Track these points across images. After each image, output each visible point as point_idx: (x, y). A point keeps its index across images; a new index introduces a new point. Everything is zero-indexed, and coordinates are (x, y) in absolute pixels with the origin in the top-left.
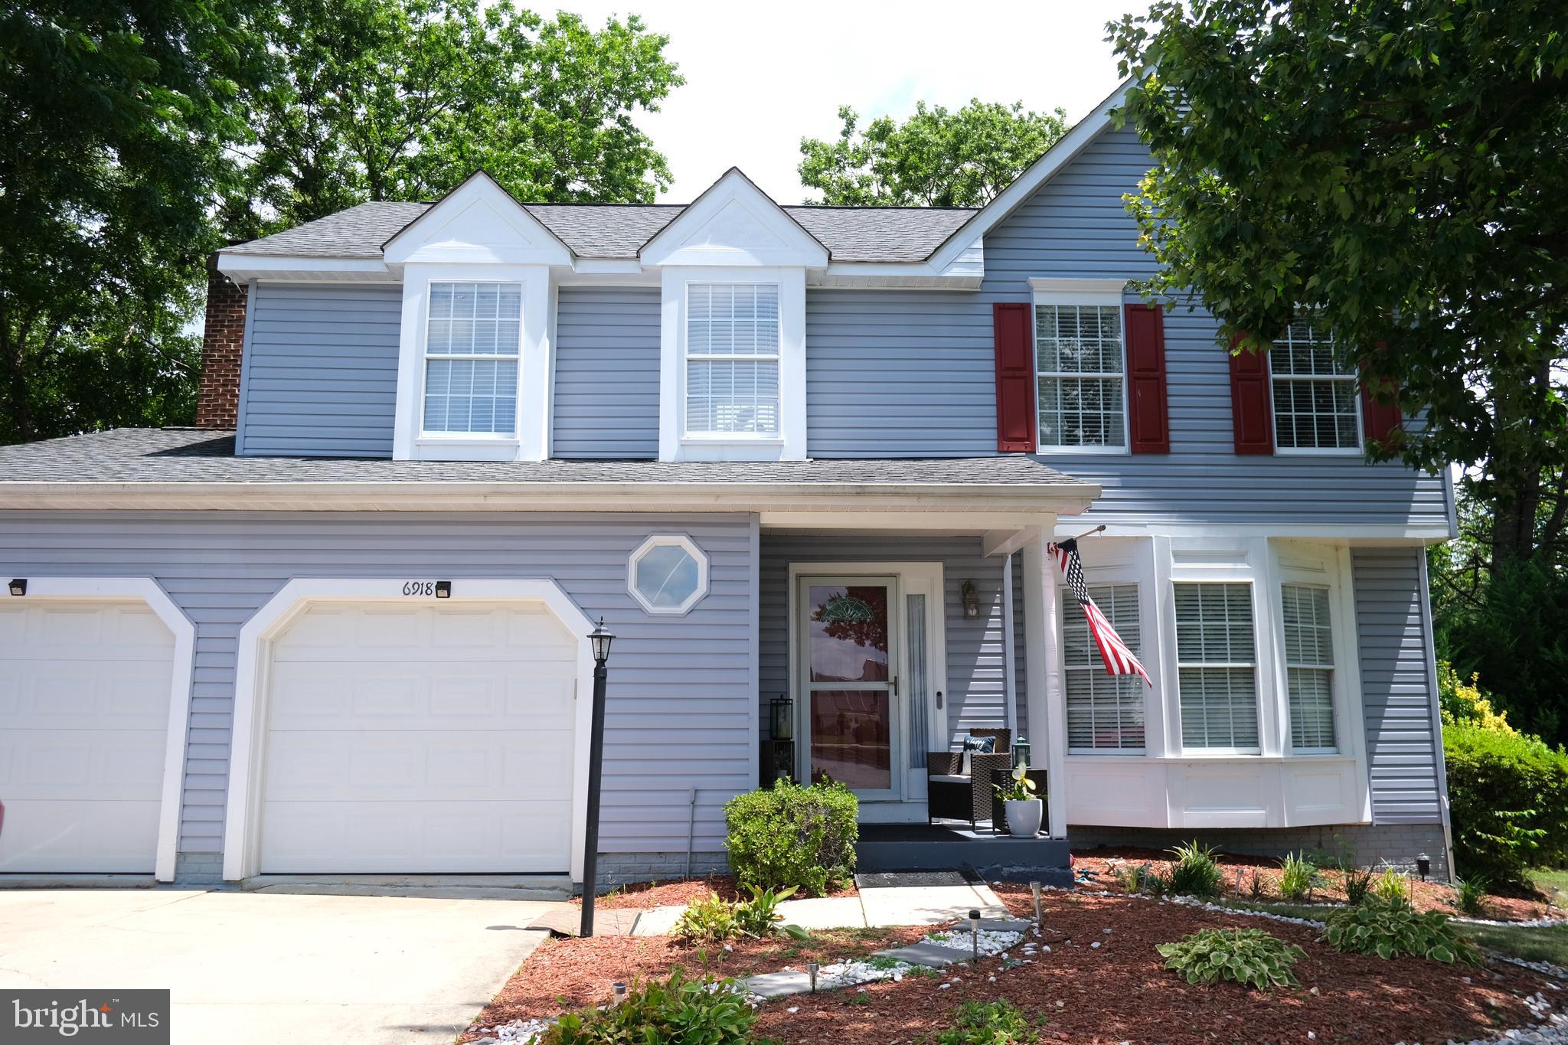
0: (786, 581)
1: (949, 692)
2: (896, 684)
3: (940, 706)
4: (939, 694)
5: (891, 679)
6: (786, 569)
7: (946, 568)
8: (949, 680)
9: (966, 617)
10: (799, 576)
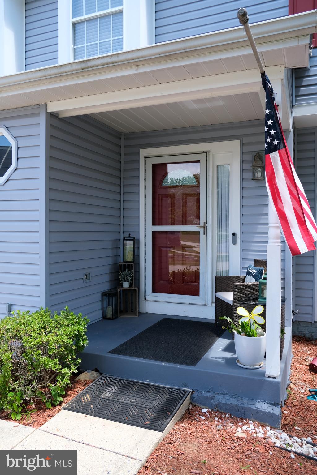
0: (138, 161)
1: (242, 233)
2: (205, 227)
3: (234, 242)
4: (234, 234)
5: (202, 224)
6: (138, 154)
7: (243, 144)
8: (242, 224)
9: (255, 179)
10: (146, 157)
